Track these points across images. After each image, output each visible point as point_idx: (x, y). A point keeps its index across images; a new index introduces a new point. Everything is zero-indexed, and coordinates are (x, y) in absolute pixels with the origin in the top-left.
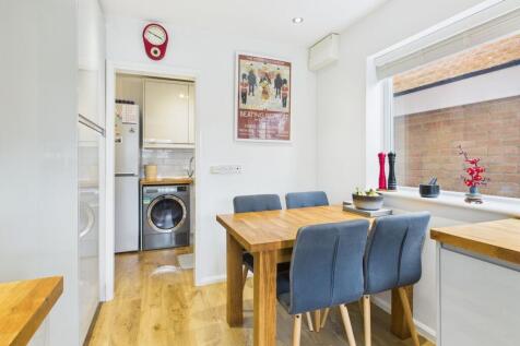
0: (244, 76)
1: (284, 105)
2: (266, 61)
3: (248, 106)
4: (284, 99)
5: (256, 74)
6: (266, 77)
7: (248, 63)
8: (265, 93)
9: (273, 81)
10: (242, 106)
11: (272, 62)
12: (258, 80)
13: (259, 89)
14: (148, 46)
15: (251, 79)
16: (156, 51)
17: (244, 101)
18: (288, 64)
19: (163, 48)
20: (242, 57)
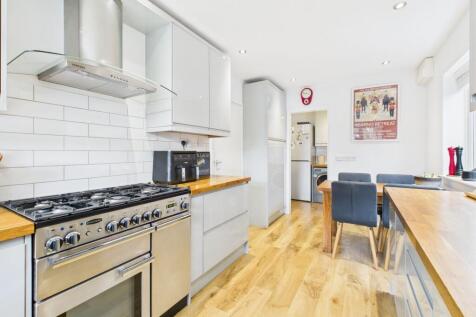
0: (358, 102)
1: (392, 115)
2: (375, 89)
3: (361, 119)
4: (392, 111)
5: (367, 99)
6: (376, 99)
7: (361, 94)
8: (374, 109)
9: (381, 101)
10: (357, 120)
11: (380, 88)
12: (369, 102)
13: (369, 107)
14: (303, 99)
15: (364, 103)
16: (306, 101)
17: (358, 117)
18: (396, 86)
19: (310, 99)
20: (356, 91)
